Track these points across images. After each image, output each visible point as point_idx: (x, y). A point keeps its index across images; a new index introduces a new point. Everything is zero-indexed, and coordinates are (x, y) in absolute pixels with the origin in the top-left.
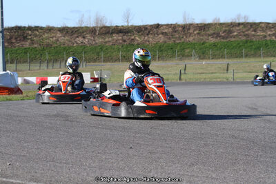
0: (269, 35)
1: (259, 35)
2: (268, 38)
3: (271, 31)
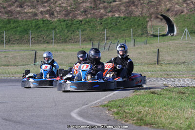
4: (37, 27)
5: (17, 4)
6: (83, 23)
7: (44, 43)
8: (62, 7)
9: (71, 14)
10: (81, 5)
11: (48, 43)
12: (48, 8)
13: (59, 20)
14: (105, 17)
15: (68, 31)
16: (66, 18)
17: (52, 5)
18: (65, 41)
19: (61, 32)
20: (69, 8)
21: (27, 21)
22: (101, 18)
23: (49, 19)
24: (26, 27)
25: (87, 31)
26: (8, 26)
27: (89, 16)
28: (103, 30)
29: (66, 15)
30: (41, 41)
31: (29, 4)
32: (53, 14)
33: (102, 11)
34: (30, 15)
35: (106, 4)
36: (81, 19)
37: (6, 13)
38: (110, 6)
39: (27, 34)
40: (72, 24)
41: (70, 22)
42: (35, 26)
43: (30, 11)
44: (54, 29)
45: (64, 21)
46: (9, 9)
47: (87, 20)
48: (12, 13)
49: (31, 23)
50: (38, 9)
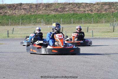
0: (87, 10)
1: (81, 11)
2: (87, 12)
3: (88, 8)
4: (86, 16)
5: (77, 7)
6: (105, 15)
7: (88, 23)
8: (96, 8)
9: (100, 11)
10: (104, 7)
11: (90, 23)
12: (90, 9)
13: (95, 14)
14: (114, 12)
15: (99, 18)
16: (98, 13)
17: (92, 7)
18: (97, 22)
19: (95, 19)
20: (99, 8)
21: (81, 14)
22: (113, 12)
23: (91, 13)
24: (81, 16)
25: (107, 18)
26: (73, 16)
27: (107, 12)
28: (114, 18)
29: (98, 12)
30: (87, 22)
31: (82, 7)
32: (92, 11)
33: (113, 10)
34: (82, 11)
35: (115, 7)
36: (104, 13)
37: (73, 11)
38: (116, 8)
39: (81, 19)
40: (100, 15)
41: (100, 14)
42: (85, 16)
43: (83, 10)
44: (93, 17)
45: (97, 14)
46: (74, 9)
47: (107, 13)
48: (75, 10)
49: (83, 15)
50: (86, 9)
